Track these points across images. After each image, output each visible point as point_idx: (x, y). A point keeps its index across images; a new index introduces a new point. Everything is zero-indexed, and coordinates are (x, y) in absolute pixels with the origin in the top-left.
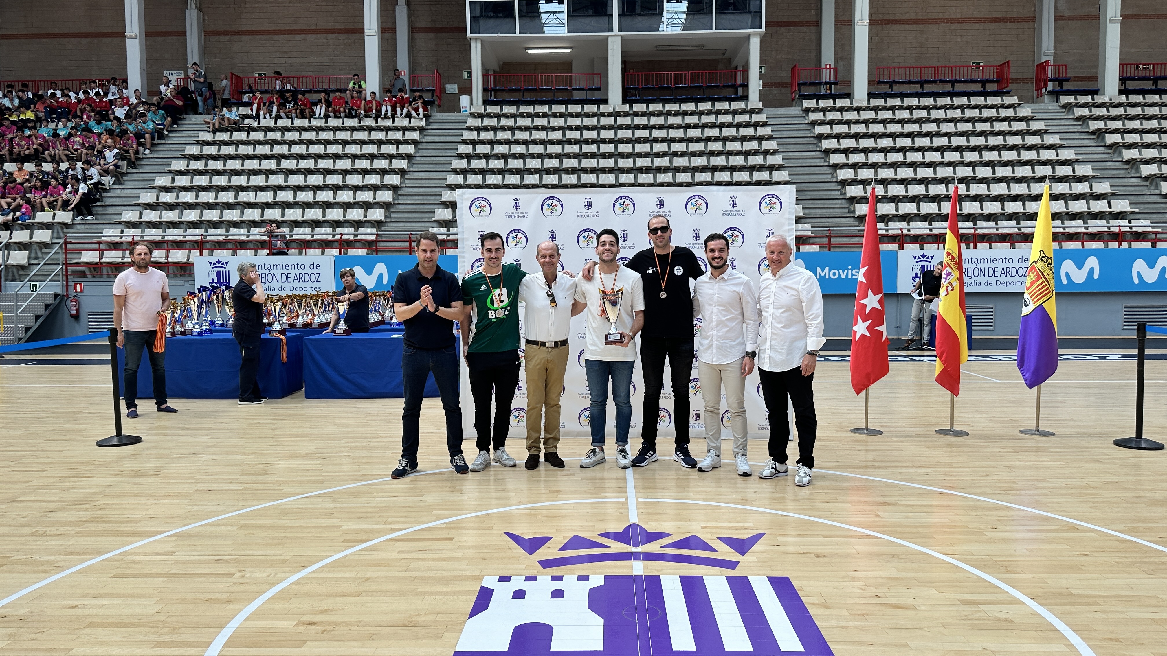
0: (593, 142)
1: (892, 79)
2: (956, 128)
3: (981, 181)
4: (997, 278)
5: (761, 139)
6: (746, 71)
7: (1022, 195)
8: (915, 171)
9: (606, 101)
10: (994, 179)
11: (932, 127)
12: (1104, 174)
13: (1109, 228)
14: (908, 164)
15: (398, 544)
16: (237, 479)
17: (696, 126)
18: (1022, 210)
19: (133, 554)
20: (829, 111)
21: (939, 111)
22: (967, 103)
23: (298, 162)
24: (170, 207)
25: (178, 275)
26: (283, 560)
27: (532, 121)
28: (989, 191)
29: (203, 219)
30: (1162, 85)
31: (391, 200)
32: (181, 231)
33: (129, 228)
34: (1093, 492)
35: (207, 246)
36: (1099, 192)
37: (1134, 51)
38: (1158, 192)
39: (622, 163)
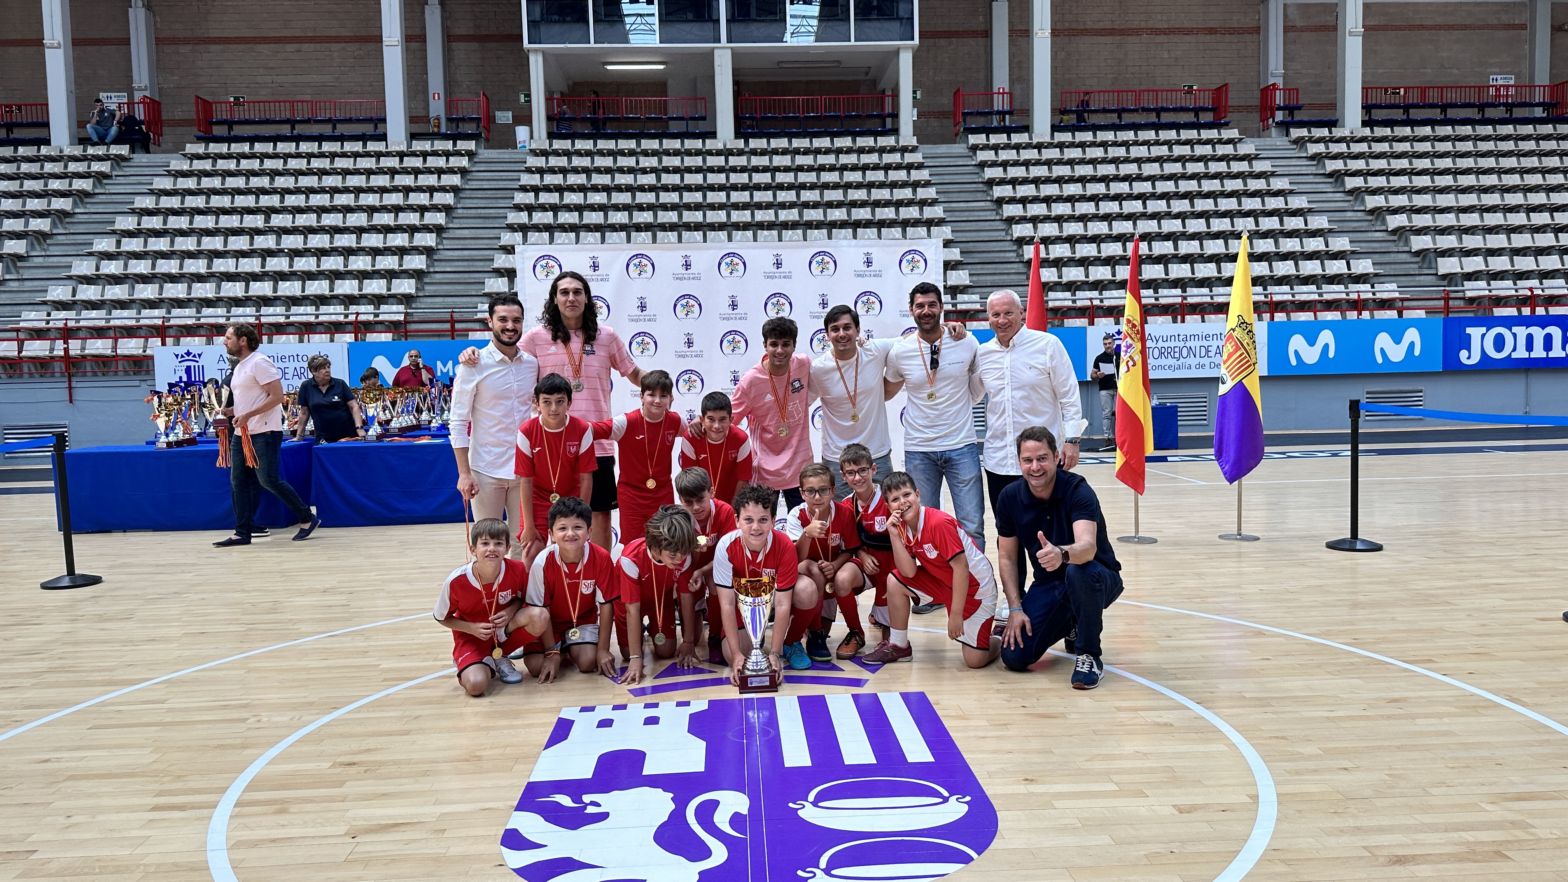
0: (698, 188)
2: (1162, 170)
3: (1193, 237)
4: (1210, 360)
5: (915, 185)
6: (896, 96)
8: (1110, 225)
9: (713, 135)
10: (1208, 234)
11: (1131, 169)
12: (1343, 227)
13: (1347, 294)
14: (1102, 217)
16: (238, 619)
17: (832, 168)
19: (113, 704)
20: (1003, 149)
21: (1141, 147)
22: (1176, 137)
23: (294, 217)
24: (115, 280)
25: (131, 373)
26: (308, 703)
27: (615, 161)
28: (1202, 249)
29: (164, 296)
30: (1415, 114)
31: (424, 267)
32: (132, 313)
33: (58, 310)
34: (1290, 596)
35: (171, 332)
36: (1336, 249)
37: (1380, 71)
38: (1407, 249)
39: (737, 216)
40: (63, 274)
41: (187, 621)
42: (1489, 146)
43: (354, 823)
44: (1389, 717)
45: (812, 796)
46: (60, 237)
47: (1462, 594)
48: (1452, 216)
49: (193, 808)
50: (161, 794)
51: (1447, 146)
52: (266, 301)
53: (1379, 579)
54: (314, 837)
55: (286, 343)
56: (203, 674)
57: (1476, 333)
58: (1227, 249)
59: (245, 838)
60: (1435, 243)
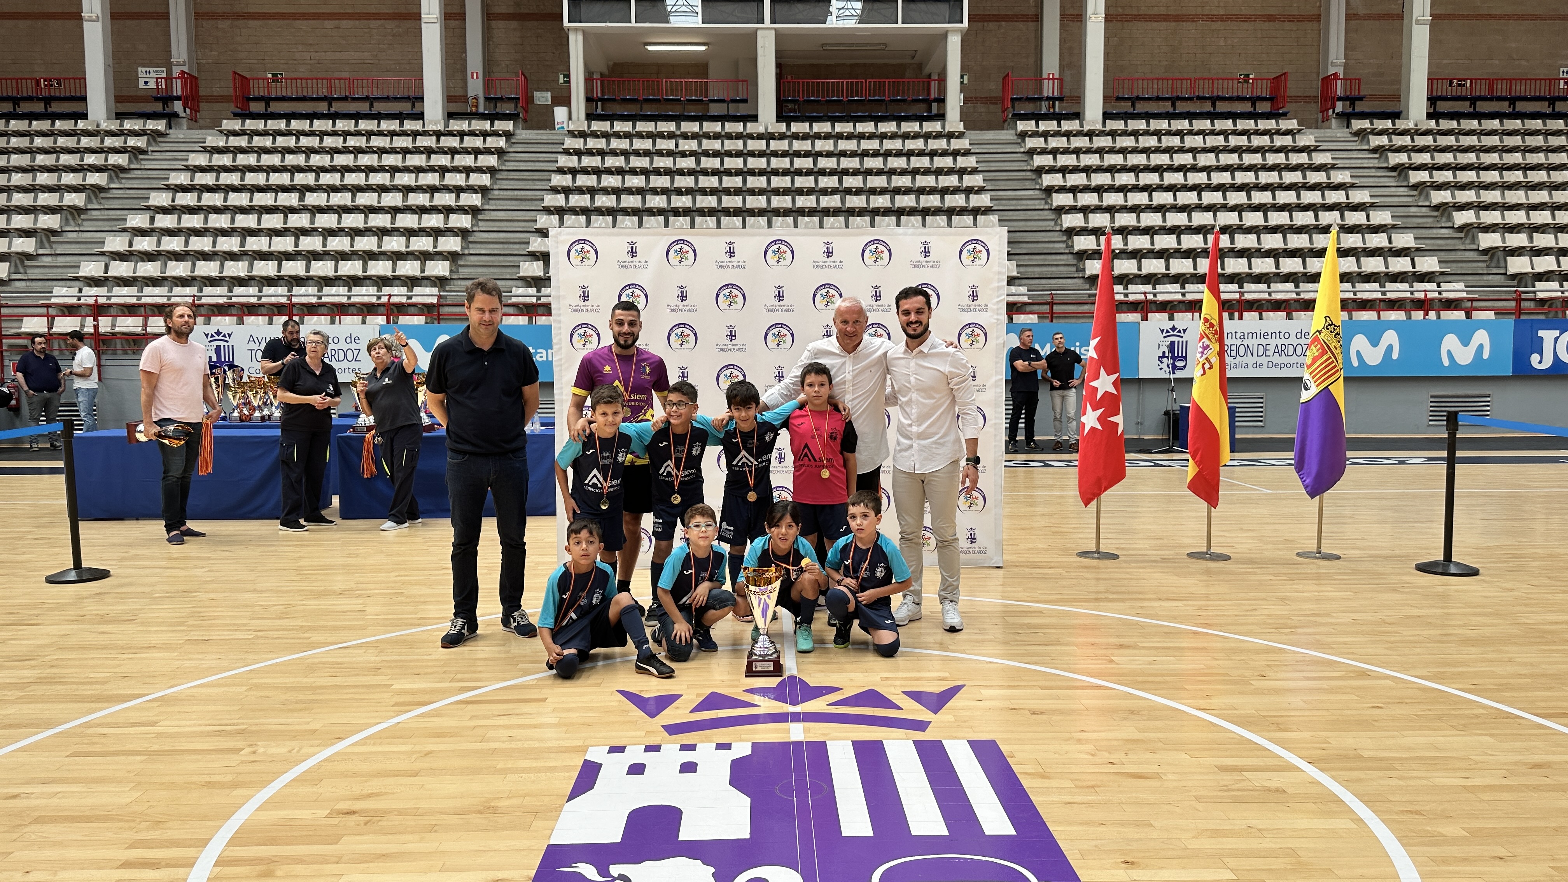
0: (738, 173)
1: (1135, 95)
2: (1218, 161)
3: (1250, 230)
4: (1268, 359)
5: (961, 172)
6: (943, 80)
7: (1302, 249)
8: (1164, 217)
9: (754, 118)
10: (1266, 227)
11: (1186, 159)
12: (1407, 223)
13: (1412, 293)
14: (1155, 208)
15: (470, 707)
16: (245, 625)
17: (876, 154)
18: (1302, 270)
19: (100, 725)
20: (1052, 136)
21: (1196, 137)
22: (1232, 128)
23: (329, 196)
24: (148, 256)
26: (311, 730)
27: (654, 144)
28: (1259, 243)
29: (196, 273)
30: (1483, 107)
31: (458, 249)
32: (163, 290)
33: (90, 286)
34: (1388, 629)
36: (1400, 246)
37: (1445, 61)
38: (1474, 247)
39: (777, 202)
40: (96, 250)
42: (1561, 141)
44: (1536, 789)
45: (876, 878)
46: (94, 213)
48: (1522, 213)
49: (168, 866)
50: (133, 845)
51: (1516, 141)
52: (299, 281)
53: (1483, 610)
56: (201, 690)
57: (1548, 336)
58: (1285, 243)
60: (1503, 241)
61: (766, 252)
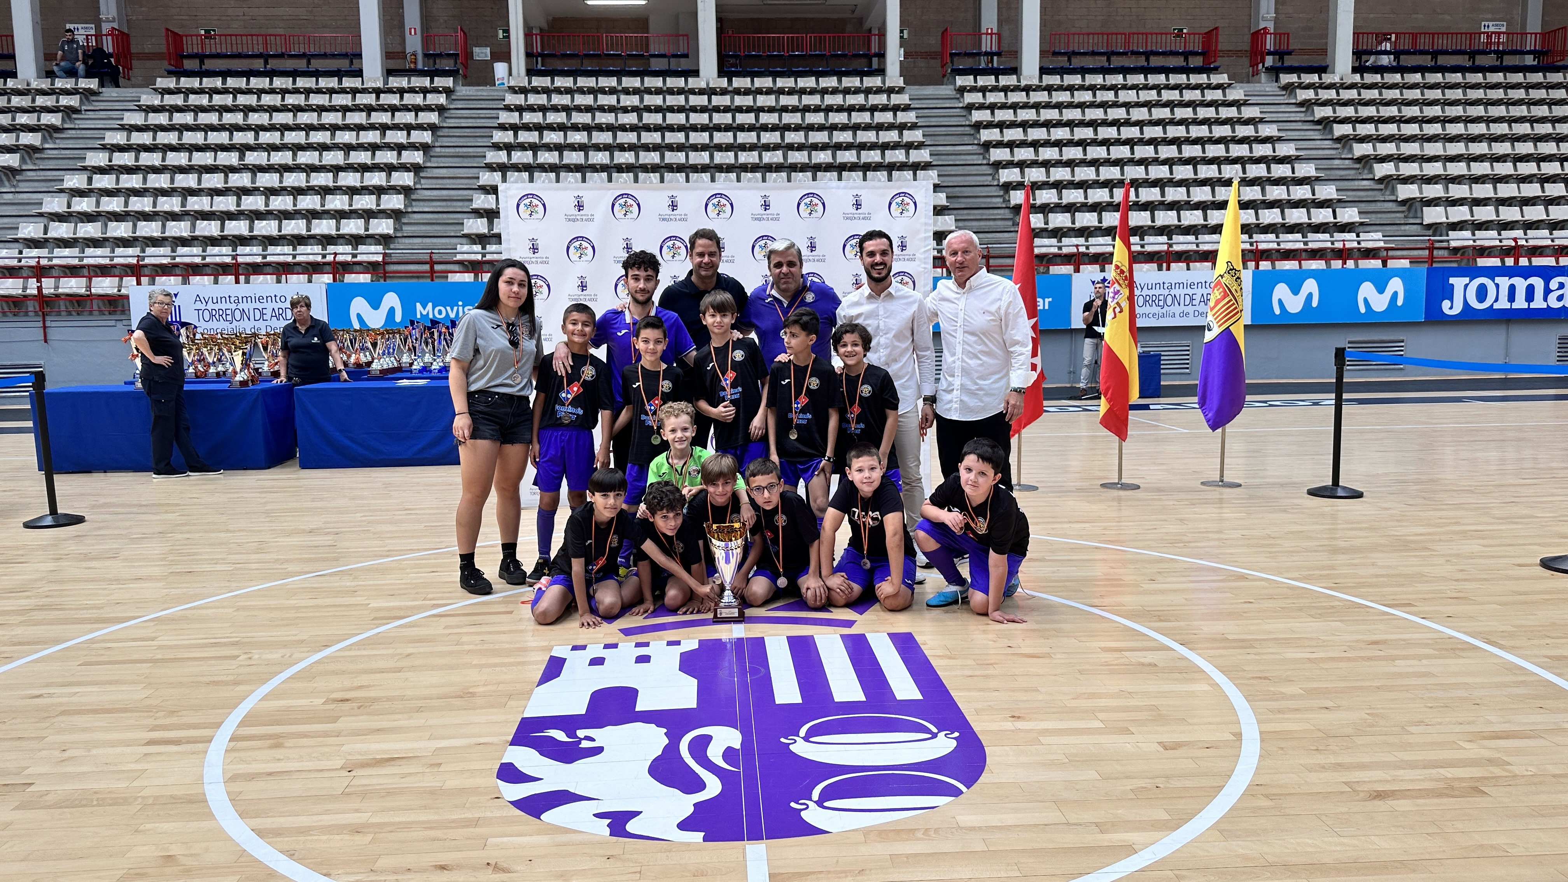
0: (681, 128)
1: (1071, 49)
2: (1150, 114)
3: (1180, 183)
4: (1195, 307)
5: (902, 127)
6: (882, 35)
8: (1097, 171)
9: (696, 73)
10: (1195, 181)
11: (1119, 113)
12: (1330, 175)
13: (1333, 243)
14: (1089, 162)
16: (224, 559)
17: (817, 109)
19: (104, 641)
20: (990, 91)
21: (1130, 92)
22: (1165, 82)
23: (269, 155)
24: (88, 217)
25: (106, 313)
26: (299, 641)
27: (596, 99)
28: (1189, 196)
29: (138, 234)
30: (1407, 61)
31: (402, 206)
32: (106, 251)
33: (30, 248)
34: (1272, 542)
35: (146, 271)
36: (1323, 198)
37: (1372, 16)
38: (1393, 198)
39: (720, 158)
40: (34, 211)
41: (172, 561)
42: (1479, 94)
43: (350, 757)
44: (1369, 659)
45: (803, 732)
46: (30, 173)
47: (1440, 540)
48: (1439, 165)
49: (188, 742)
50: (154, 729)
51: (1436, 94)
53: (1360, 526)
54: (310, 771)
55: (264, 284)
56: (192, 612)
57: (1458, 283)
58: (1214, 196)
59: (241, 772)
60: (1421, 192)
61: (707, 205)
